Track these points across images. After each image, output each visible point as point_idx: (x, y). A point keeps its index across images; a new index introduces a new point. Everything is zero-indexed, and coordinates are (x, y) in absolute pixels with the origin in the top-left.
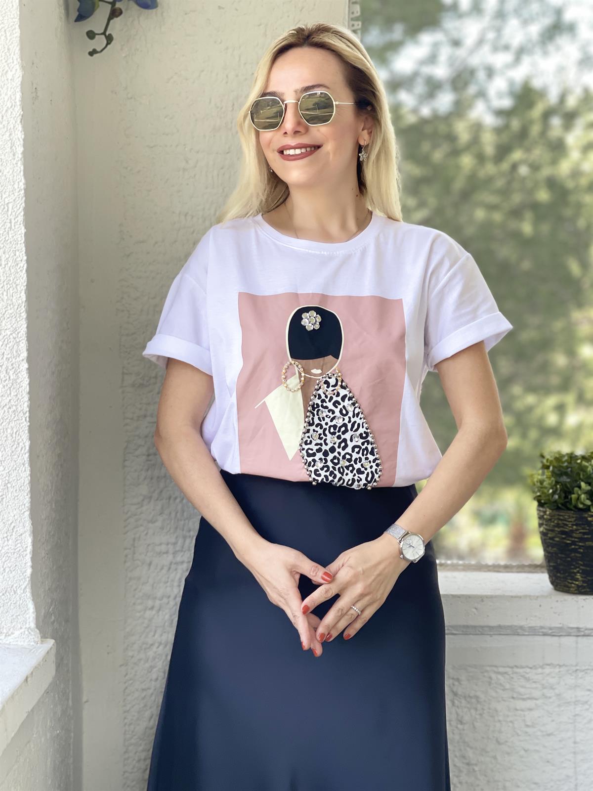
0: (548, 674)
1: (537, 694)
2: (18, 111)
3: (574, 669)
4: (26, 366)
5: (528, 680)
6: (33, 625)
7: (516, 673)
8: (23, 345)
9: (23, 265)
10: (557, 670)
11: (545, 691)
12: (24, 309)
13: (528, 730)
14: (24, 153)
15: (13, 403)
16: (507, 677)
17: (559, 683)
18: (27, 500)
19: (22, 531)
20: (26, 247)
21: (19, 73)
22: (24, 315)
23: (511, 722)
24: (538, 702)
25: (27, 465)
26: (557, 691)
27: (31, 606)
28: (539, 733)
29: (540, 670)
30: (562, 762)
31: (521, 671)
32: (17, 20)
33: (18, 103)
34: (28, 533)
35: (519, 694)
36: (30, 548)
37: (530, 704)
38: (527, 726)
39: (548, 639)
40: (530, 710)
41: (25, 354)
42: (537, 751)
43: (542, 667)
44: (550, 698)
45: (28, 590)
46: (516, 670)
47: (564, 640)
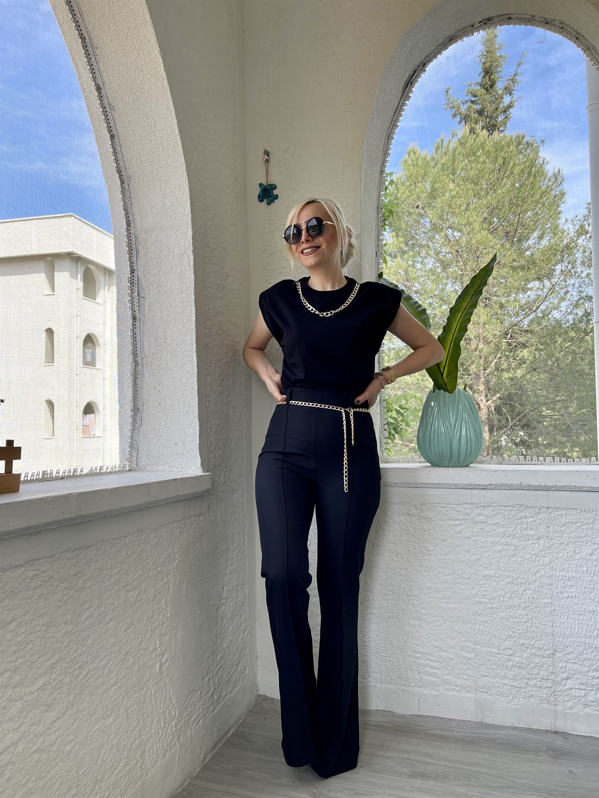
0: (466, 508)
1: (461, 517)
2: (191, 248)
3: (480, 505)
4: (196, 354)
5: (456, 510)
6: (200, 465)
7: (450, 507)
8: (195, 346)
9: (194, 312)
10: (470, 506)
11: (465, 516)
12: (194, 330)
13: (456, 535)
14: (194, 265)
15: (191, 370)
16: (445, 508)
17: (472, 512)
18: (197, 411)
19: (195, 425)
20: (195, 304)
21: (191, 232)
22: (195, 333)
23: (448, 531)
24: (461, 521)
25: (197, 397)
26: (471, 516)
27: (199, 457)
28: (463, 537)
29: (462, 506)
30: (475, 552)
31: (453, 506)
32: (190, 211)
33: (191, 245)
34: (198, 426)
35: (452, 517)
36: (198, 432)
37: (458, 522)
38: (457, 533)
39: (465, 491)
40: (458, 525)
41: (195, 349)
42: (462, 546)
43: (462, 504)
44: (468, 520)
45: (198, 450)
46: (449, 506)
47: (473, 491)
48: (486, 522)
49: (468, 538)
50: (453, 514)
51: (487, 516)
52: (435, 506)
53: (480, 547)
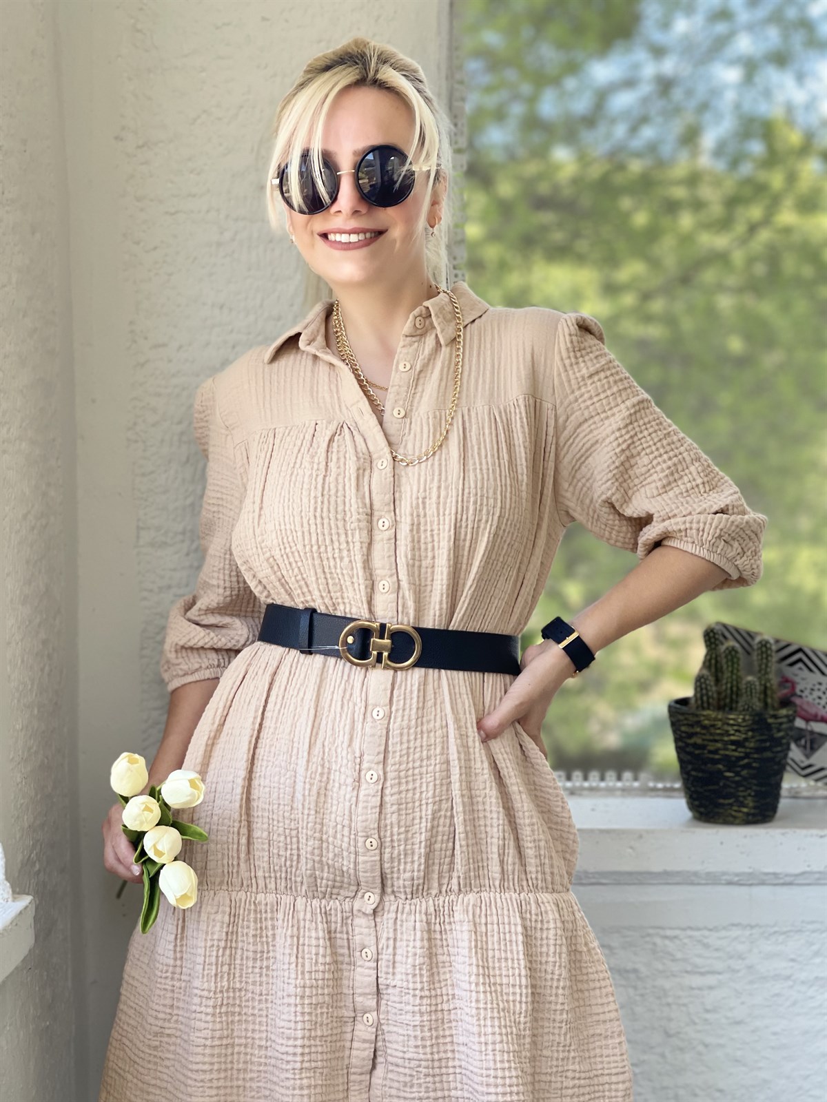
1: (719, 966)
3: (772, 930)
5: (706, 946)
7: (690, 937)
11: (731, 962)
13: (708, 1016)
16: (677, 942)
17: (750, 951)
23: (684, 1005)
24: (720, 977)
26: (748, 962)
28: (724, 1021)
29: (723, 933)
30: (757, 1061)
31: (697, 934)
35: (696, 966)
37: (711, 980)
38: (707, 1011)
39: (734, 890)
40: (711, 988)
42: (722, 1046)
43: (724, 928)
44: (738, 971)
46: (690, 933)
47: (756, 890)
48: (788, 978)
49: (738, 1023)
50: (699, 956)
51: (793, 960)
52: (649, 935)
53: (773, 1048)
